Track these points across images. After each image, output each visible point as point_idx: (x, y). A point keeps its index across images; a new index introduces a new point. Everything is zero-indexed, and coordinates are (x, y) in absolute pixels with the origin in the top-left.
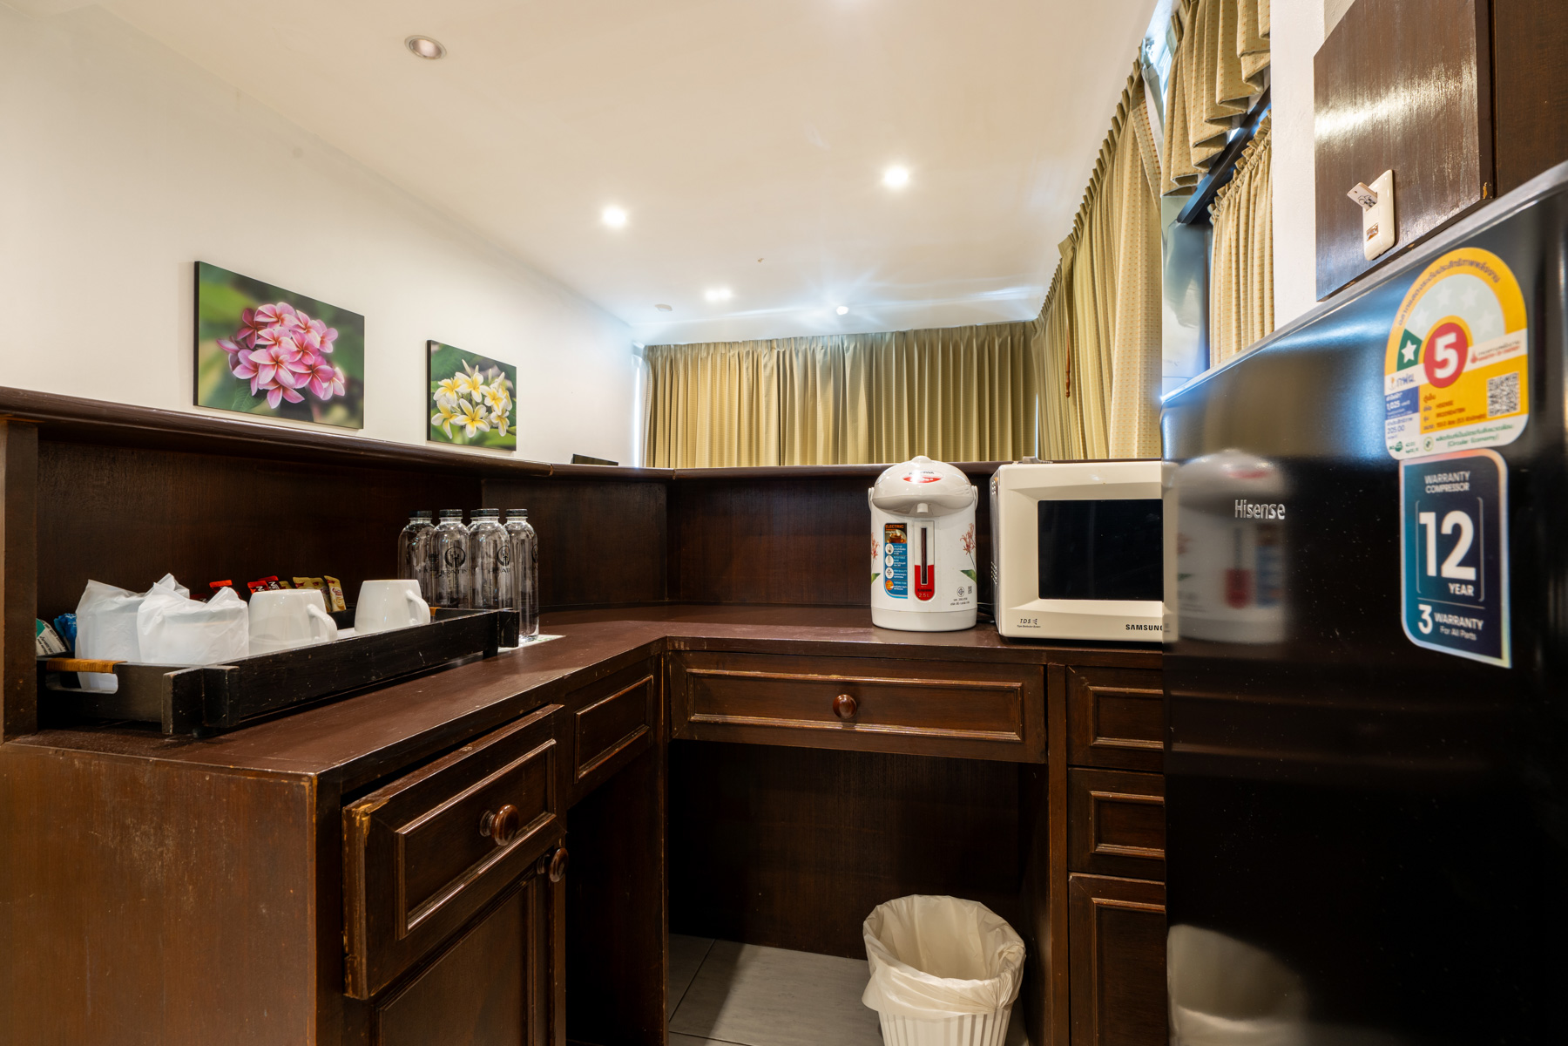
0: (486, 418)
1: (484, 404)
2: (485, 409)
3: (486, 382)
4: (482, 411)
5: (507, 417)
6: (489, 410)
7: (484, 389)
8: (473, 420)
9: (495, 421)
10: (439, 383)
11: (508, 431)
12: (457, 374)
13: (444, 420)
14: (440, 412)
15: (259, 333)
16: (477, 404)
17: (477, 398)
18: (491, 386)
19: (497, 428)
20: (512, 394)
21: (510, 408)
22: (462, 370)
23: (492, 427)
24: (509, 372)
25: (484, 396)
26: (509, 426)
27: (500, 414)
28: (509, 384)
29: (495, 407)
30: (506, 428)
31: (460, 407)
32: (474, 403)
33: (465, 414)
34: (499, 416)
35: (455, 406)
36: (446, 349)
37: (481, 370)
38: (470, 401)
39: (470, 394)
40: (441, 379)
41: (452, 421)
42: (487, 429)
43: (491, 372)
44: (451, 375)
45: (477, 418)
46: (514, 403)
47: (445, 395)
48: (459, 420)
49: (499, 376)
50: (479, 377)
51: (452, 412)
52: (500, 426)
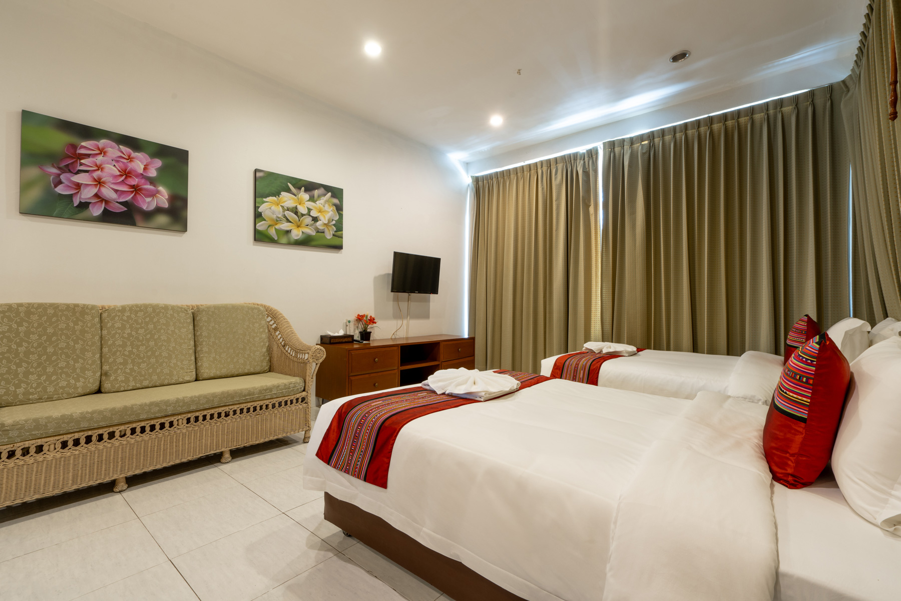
0: (312, 225)
1: (310, 215)
2: (311, 218)
3: (312, 199)
4: (308, 220)
5: (334, 225)
6: (315, 219)
7: (311, 204)
8: (298, 226)
9: (321, 228)
10: (264, 199)
11: (334, 235)
12: (282, 193)
13: (269, 226)
14: (265, 220)
15: (82, 161)
16: (303, 215)
17: (302, 210)
18: (317, 202)
19: (324, 232)
20: (339, 208)
21: (337, 218)
22: (288, 190)
23: (318, 232)
24: (337, 193)
25: (309, 210)
26: (336, 232)
27: (326, 222)
28: (336, 201)
29: (321, 217)
30: (332, 233)
31: (285, 217)
32: (299, 214)
33: (290, 222)
34: (325, 224)
35: (280, 216)
36: (270, 175)
37: (306, 191)
38: (296, 213)
39: (296, 208)
40: (266, 197)
41: (277, 227)
42: (313, 233)
43: (316, 193)
44: (277, 194)
45: (303, 225)
46: (341, 216)
47: (270, 208)
48: (285, 226)
49: (325, 195)
50: (306, 196)
51: (277, 221)
52: (326, 230)
